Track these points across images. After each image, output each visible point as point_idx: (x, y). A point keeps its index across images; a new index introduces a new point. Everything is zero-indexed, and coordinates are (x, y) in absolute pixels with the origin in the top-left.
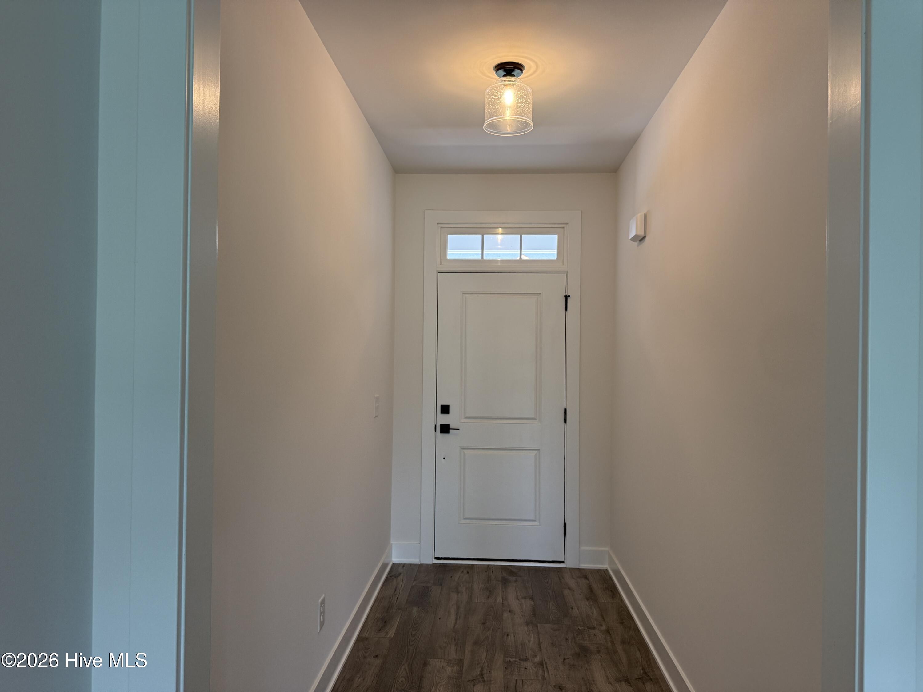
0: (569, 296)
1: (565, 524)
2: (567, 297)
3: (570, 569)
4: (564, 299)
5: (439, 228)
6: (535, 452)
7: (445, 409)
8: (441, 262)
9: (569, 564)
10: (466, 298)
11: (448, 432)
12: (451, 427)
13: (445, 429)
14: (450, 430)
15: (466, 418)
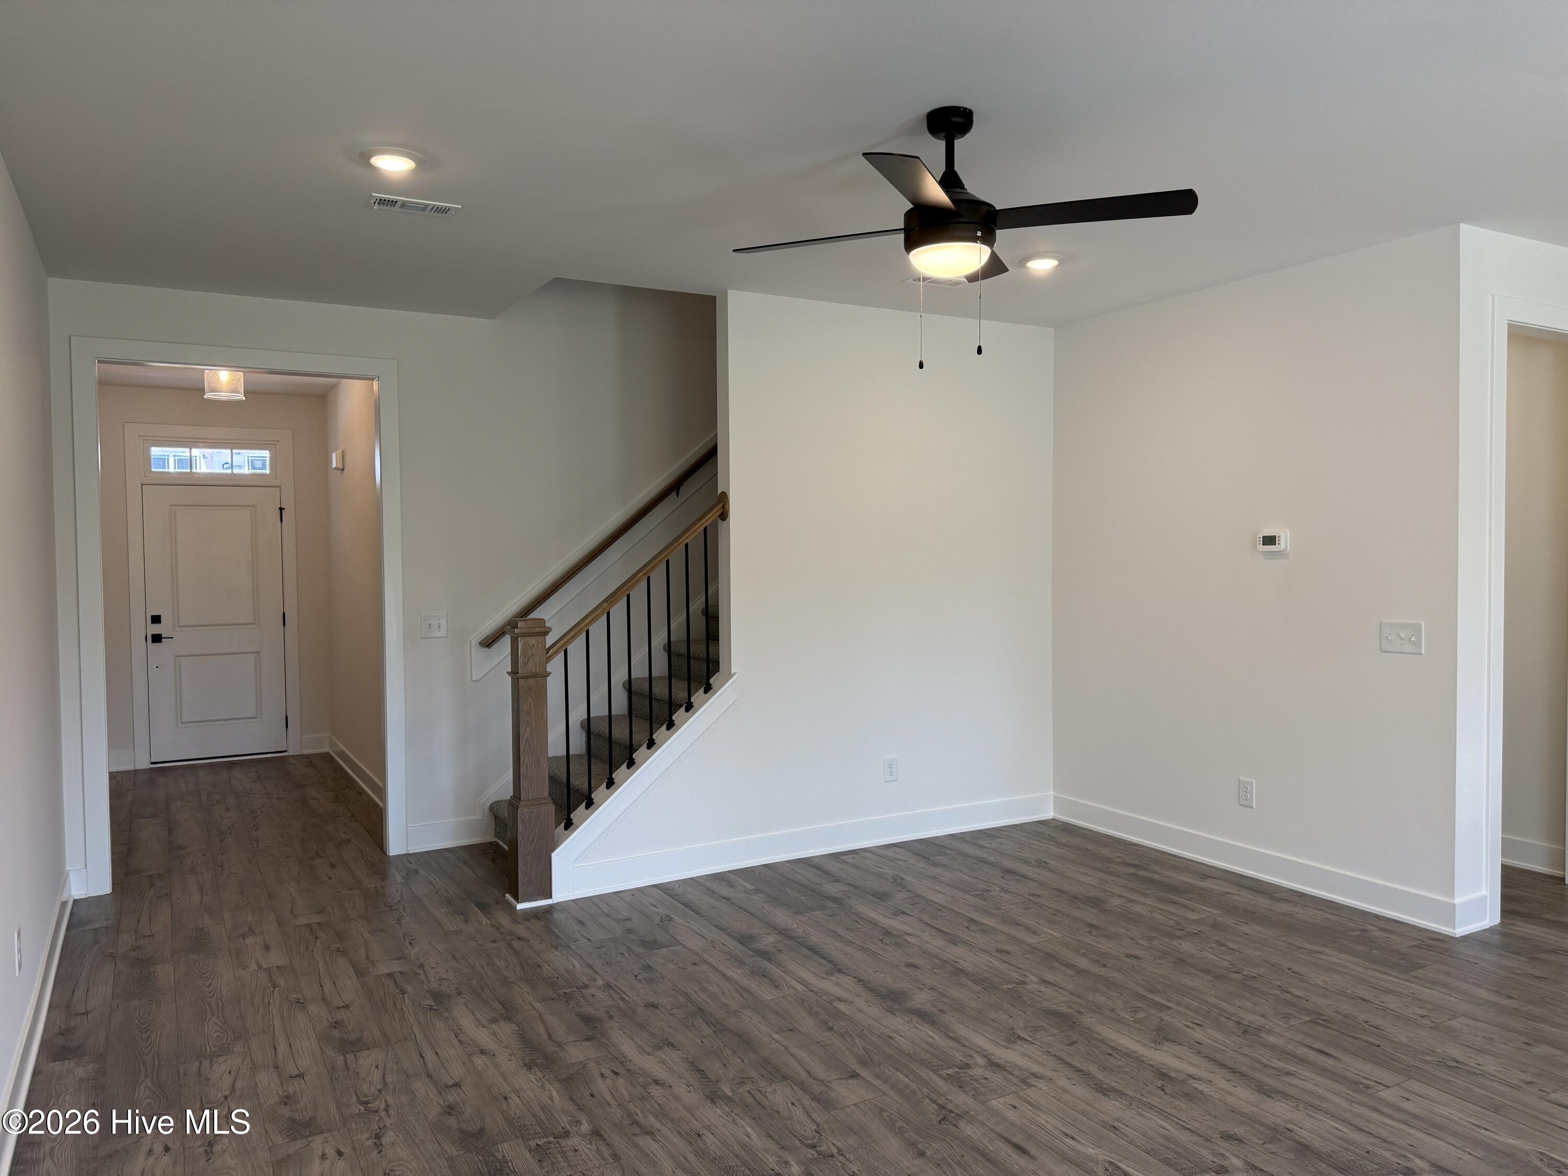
0: (284, 509)
1: (287, 717)
2: (281, 509)
3: (293, 756)
4: (279, 511)
5: (142, 441)
6: (255, 655)
7: (156, 619)
8: (145, 473)
9: (291, 752)
10: (174, 510)
11: (161, 641)
12: (163, 636)
13: (157, 638)
14: (163, 640)
15: (179, 627)
